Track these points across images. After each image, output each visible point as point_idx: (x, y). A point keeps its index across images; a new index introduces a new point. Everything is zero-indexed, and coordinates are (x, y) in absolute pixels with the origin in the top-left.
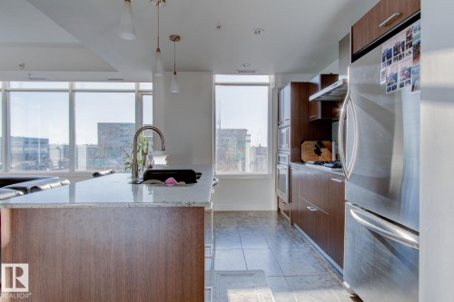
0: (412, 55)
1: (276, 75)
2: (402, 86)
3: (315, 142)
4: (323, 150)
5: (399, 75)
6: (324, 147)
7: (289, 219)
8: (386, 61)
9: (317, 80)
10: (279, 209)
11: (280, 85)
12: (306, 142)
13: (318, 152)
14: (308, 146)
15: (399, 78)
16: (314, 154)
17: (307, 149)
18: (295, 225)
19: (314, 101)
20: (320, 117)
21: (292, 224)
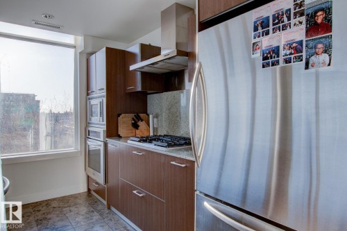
0: (304, 26)
1: (86, 37)
2: (288, 61)
3: (132, 115)
4: (140, 123)
5: (281, 48)
6: (142, 121)
7: (105, 202)
8: (260, 30)
9: (135, 49)
10: (89, 190)
11: (90, 50)
12: (123, 115)
13: (136, 126)
14: (125, 119)
15: (282, 52)
16: (131, 127)
17: (124, 122)
18: (113, 209)
19: (135, 70)
20: (139, 89)
21: (109, 208)
